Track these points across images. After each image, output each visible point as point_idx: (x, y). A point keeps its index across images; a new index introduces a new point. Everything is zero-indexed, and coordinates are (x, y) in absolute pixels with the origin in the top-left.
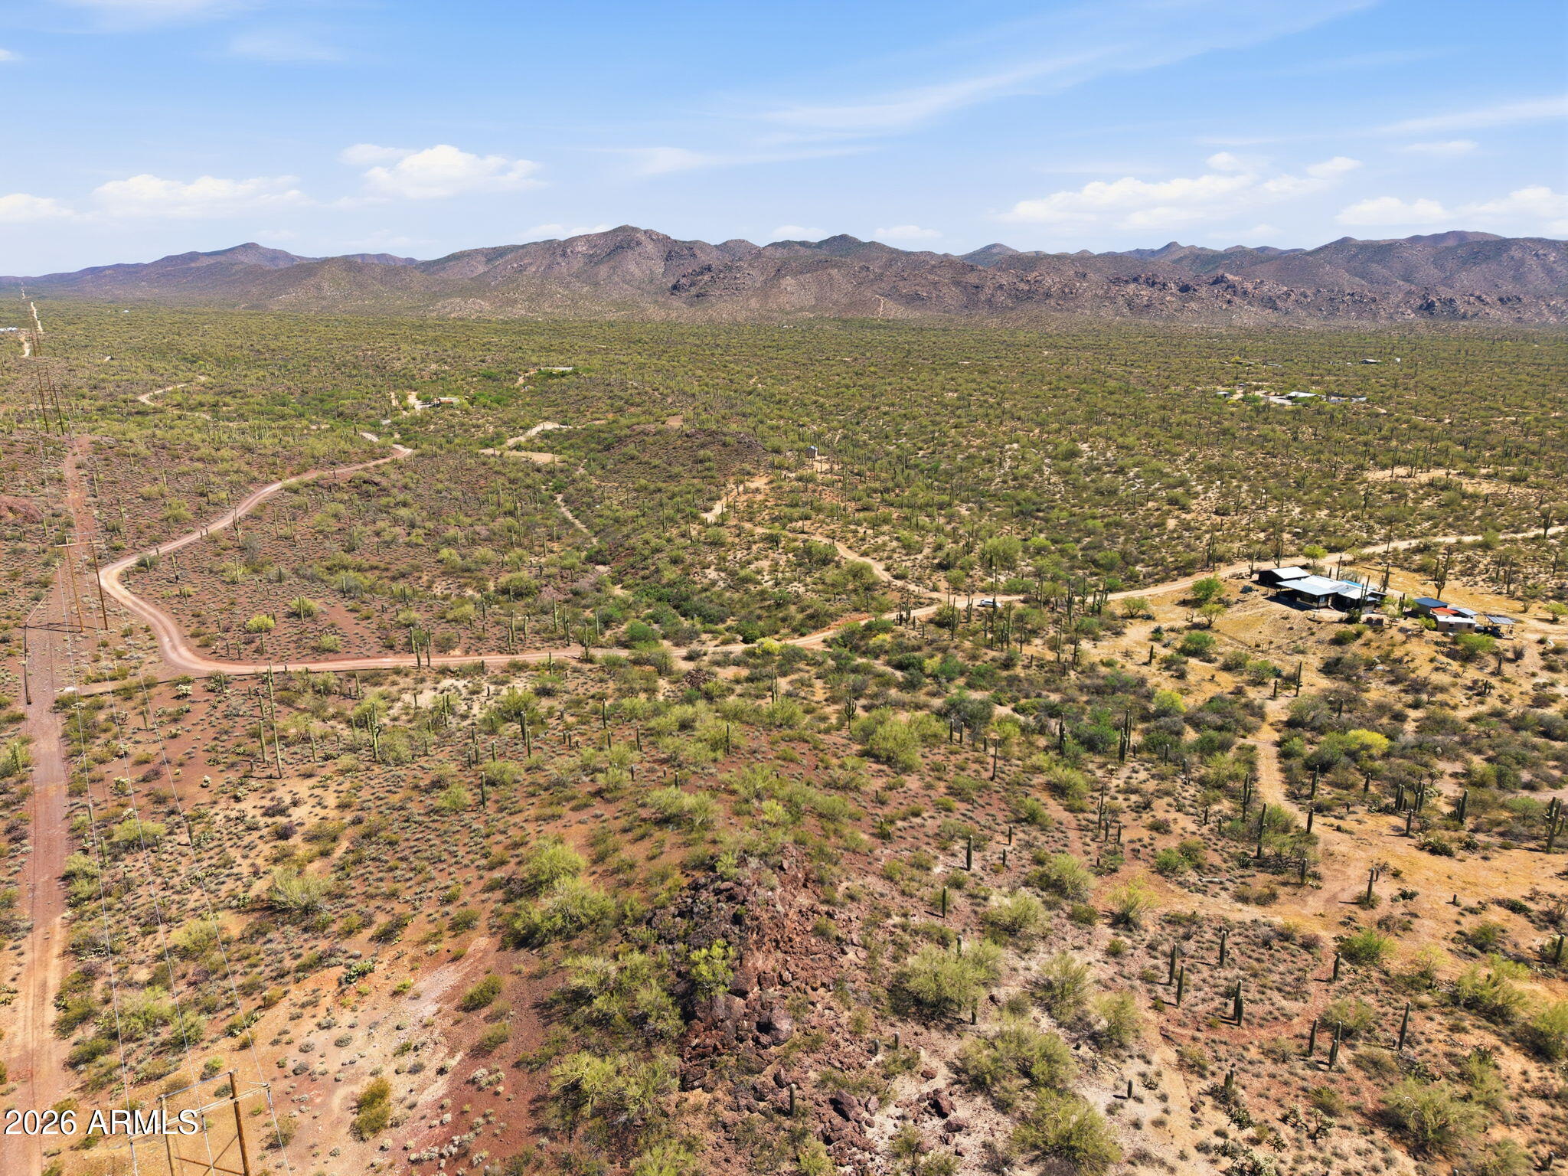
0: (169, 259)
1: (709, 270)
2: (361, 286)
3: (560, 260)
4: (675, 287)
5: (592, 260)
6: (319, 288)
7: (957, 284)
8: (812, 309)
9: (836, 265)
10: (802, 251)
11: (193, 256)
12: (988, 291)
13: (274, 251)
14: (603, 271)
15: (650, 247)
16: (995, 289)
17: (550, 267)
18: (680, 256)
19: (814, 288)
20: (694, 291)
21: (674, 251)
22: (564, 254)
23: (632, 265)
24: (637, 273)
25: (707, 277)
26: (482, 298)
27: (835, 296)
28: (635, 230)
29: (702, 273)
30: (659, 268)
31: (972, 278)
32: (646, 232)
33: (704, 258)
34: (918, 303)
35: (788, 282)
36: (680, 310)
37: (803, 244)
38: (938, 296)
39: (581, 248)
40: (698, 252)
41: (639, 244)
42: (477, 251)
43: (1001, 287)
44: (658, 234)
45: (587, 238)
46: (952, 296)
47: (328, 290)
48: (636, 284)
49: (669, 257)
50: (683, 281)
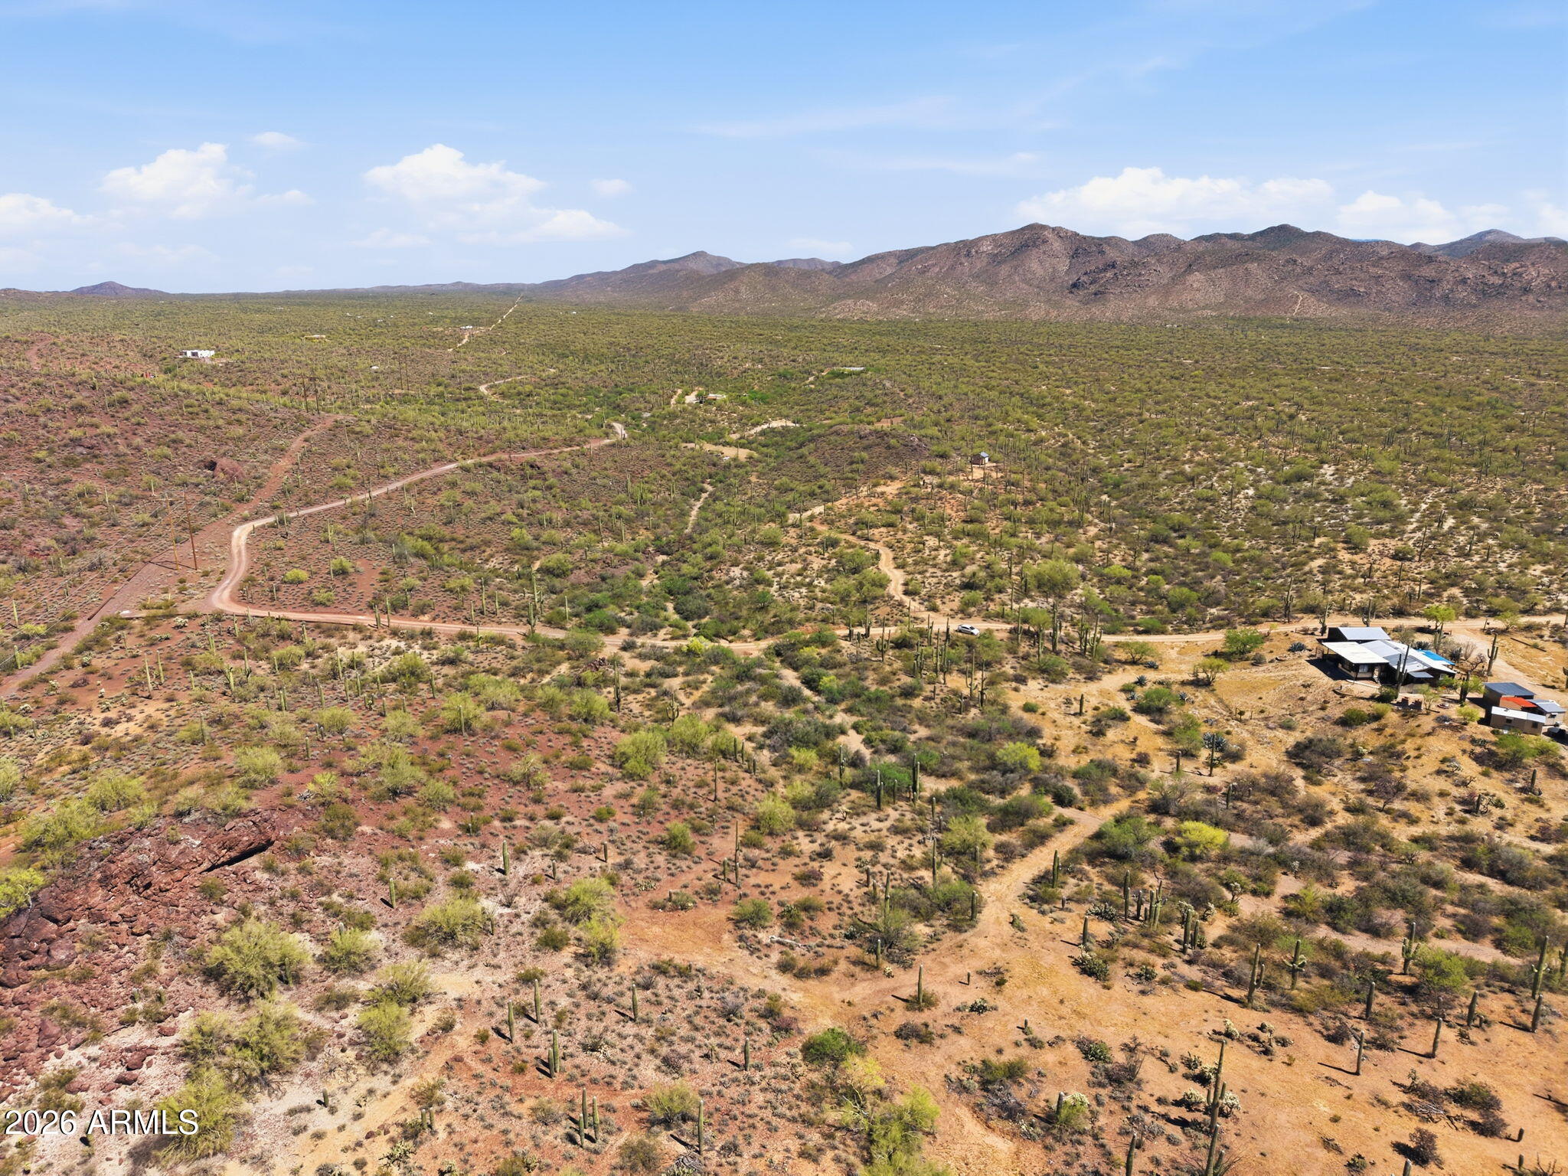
0: (635, 267)
1: (1114, 267)
2: (774, 289)
3: (963, 260)
4: (1074, 285)
5: (996, 259)
6: (737, 291)
7: (1406, 277)
8: (1218, 306)
9: (1257, 259)
10: (1230, 244)
11: (653, 264)
12: (1446, 286)
13: (719, 258)
14: (1004, 270)
15: (1057, 245)
16: (1457, 283)
17: (952, 268)
18: (1087, 253)
19: (1226, 284)
20: (1093, 288)
21: (1081, 247)
22: (968, 254)
23: (1035, 265)
24: (1040, 272)
25: (1109, 274)
26: (872, 299)
27: (1250, 292)
28: (1043, 227)
29: (1105, 270)
30: (1063, 266)
31: (1428, 271)
32: (1054, 229)
33: (1111, 254)
34: (1352, 299)
35: (1196, 279)
36: (1072, 310)
37: (1234, 237)
38: (1379, 292)
39: (987, 247)
40: (1106, 248)
41: (1045, 242)
42: (890, 254)
43: (1464, 281)
44: (1067, 231)
45: (994, 238)
46: (1397, 291)
47: (745, 293)
48: (1036, 282)
49: (1075, 255)
50: (1084, 278)
